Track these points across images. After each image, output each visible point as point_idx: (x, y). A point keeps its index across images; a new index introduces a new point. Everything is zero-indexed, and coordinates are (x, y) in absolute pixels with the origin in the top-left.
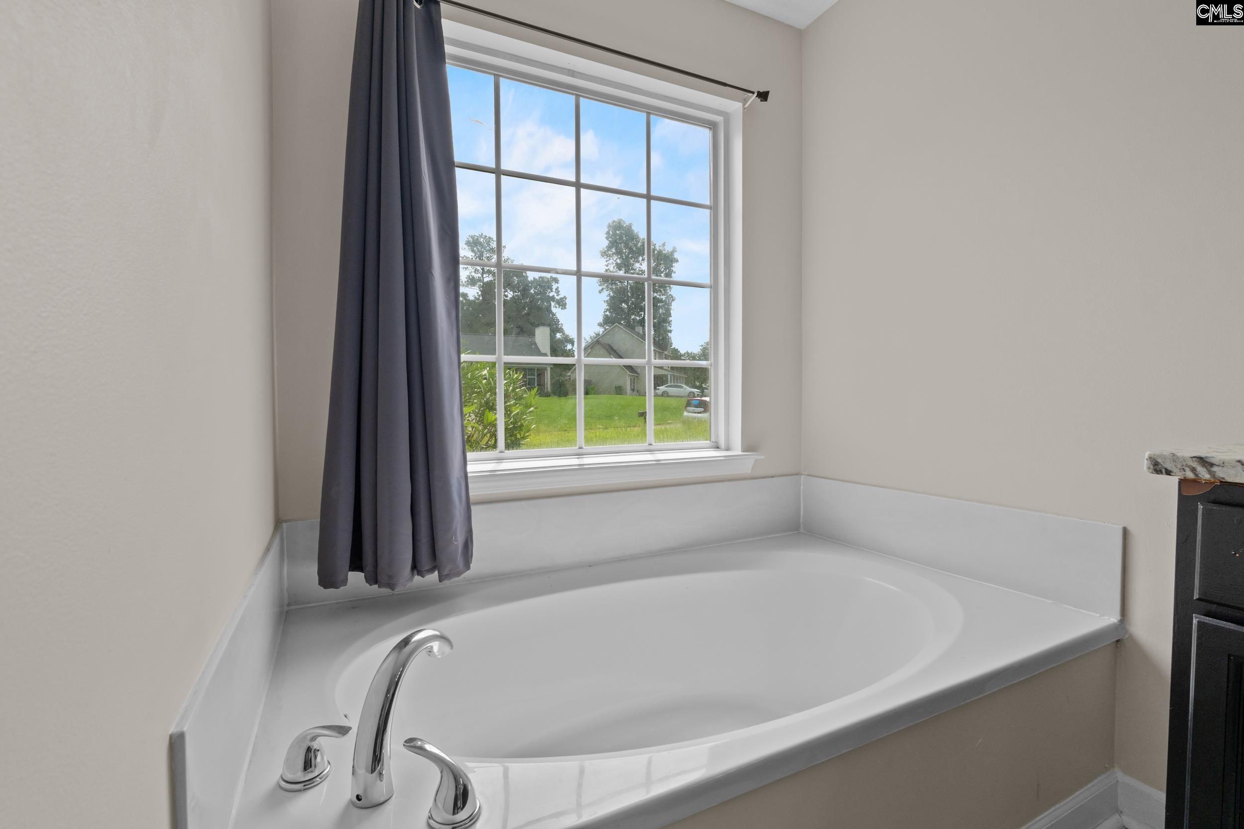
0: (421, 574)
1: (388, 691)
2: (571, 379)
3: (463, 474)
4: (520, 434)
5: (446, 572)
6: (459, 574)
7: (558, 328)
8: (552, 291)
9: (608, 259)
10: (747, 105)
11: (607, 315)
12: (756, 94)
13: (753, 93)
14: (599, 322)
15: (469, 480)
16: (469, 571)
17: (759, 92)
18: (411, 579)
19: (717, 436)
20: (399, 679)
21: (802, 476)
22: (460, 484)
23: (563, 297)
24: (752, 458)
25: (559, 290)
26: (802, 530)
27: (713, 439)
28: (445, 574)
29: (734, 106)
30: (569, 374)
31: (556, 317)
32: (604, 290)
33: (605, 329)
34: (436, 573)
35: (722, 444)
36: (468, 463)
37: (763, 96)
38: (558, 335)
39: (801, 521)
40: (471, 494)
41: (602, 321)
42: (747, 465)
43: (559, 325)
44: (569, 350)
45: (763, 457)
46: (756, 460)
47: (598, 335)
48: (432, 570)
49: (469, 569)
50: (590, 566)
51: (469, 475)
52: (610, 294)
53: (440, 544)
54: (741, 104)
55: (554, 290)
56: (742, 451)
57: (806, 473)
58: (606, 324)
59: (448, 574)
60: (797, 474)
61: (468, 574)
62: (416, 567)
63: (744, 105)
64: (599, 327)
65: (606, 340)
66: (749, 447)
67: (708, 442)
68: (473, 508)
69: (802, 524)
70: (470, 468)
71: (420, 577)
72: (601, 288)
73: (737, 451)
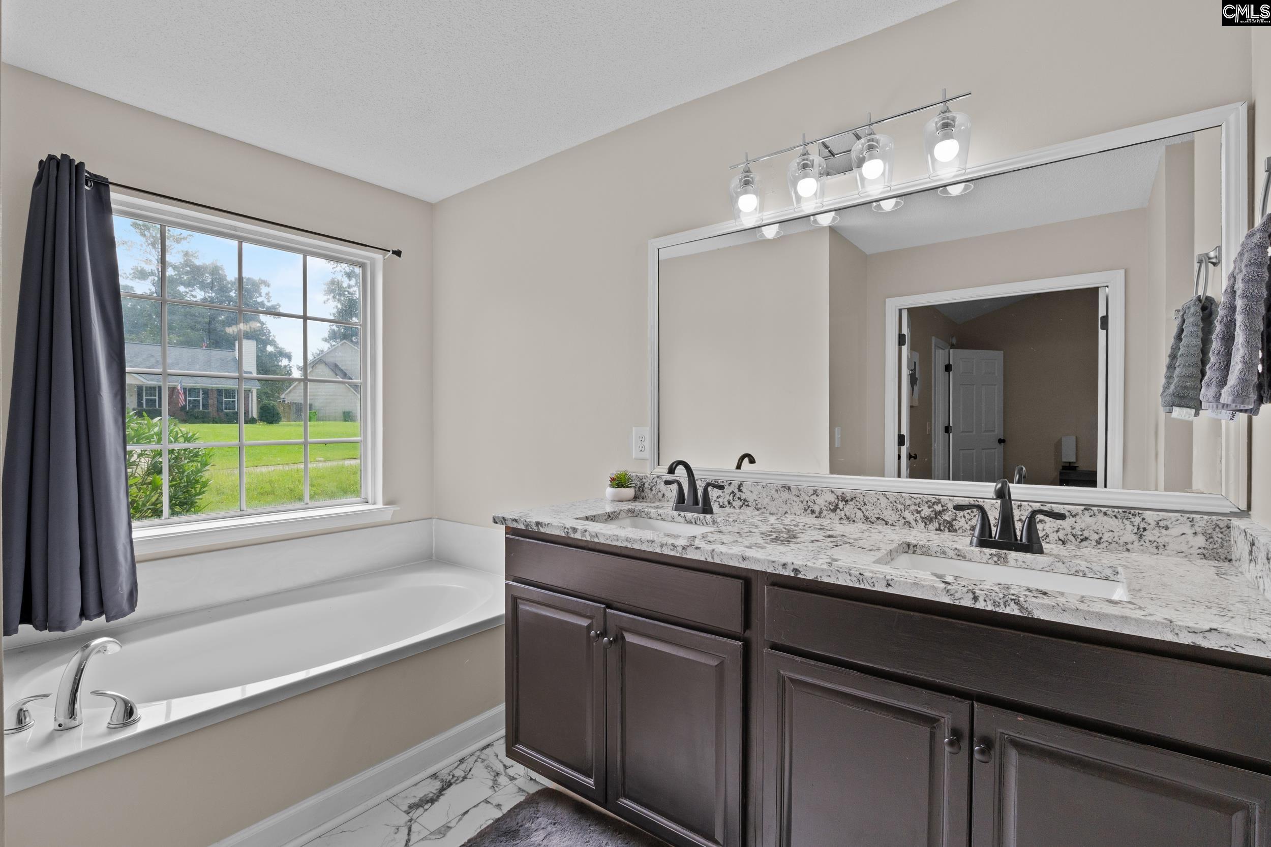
0: (88, 618)
1: (76, 675)
2: (286, 402)
3: (128, 540)
4: (195, 489)
5: (113, 614)
6: (124, 615)
7: (269, 339)
8: (260, 296)
9: (335, 266)
10: (386, 257)
11: (334, 330)
12: (391, 252)
13: (389, 251)
14: (323, 337)
15: (134, 544)
16: (134, 613)
17: (393, 251)
18: (80, 623)
19: (367, 493)
20: (84, 667)
21: (434, 520)
22: (125, 549)
23: (276, 304)
24: (391, 509)
25: (270, 295)
26: (434, 558)
27: (363, 496)
28: (111, 615)
29: (378, 257)
30: (282, 396)
31: (266, 327)
32: (329, 301)
33: (332, 346)
34: (104, 616)
35: (370, 501)
36: (133, 530)
37: (398, 253)
38: (270, 349)
39: (434, 552)
40: (136, 553)
41: (327, 336)
42: (388, 514)
43: (270, 336)
44: (285, 367)
45: (399, 508)
46: (394, 511)
47: (322, 351)
48: (99, 615)
49: (134, 611)
50: (248, 600)
51: (134, 540)
52: (337, 306)
53: (107, 594)
54: (382, 256)
55: (264, 294)
56: (384, 505)
57: (437, 517)
58: (333, 339)
59: (115, 616)
60: (431, 518)
61: (131, 616)
62: (84, 614)
63: (384, 257)
64: (323, 342)
65: (330, 360)
66: (388, 502)
67: (359, 499)
68: (138, 565)
69: (434, 555)
70: (135, 535)
71: (88, 621)
72: (325, 298)
73: (380, 505)
